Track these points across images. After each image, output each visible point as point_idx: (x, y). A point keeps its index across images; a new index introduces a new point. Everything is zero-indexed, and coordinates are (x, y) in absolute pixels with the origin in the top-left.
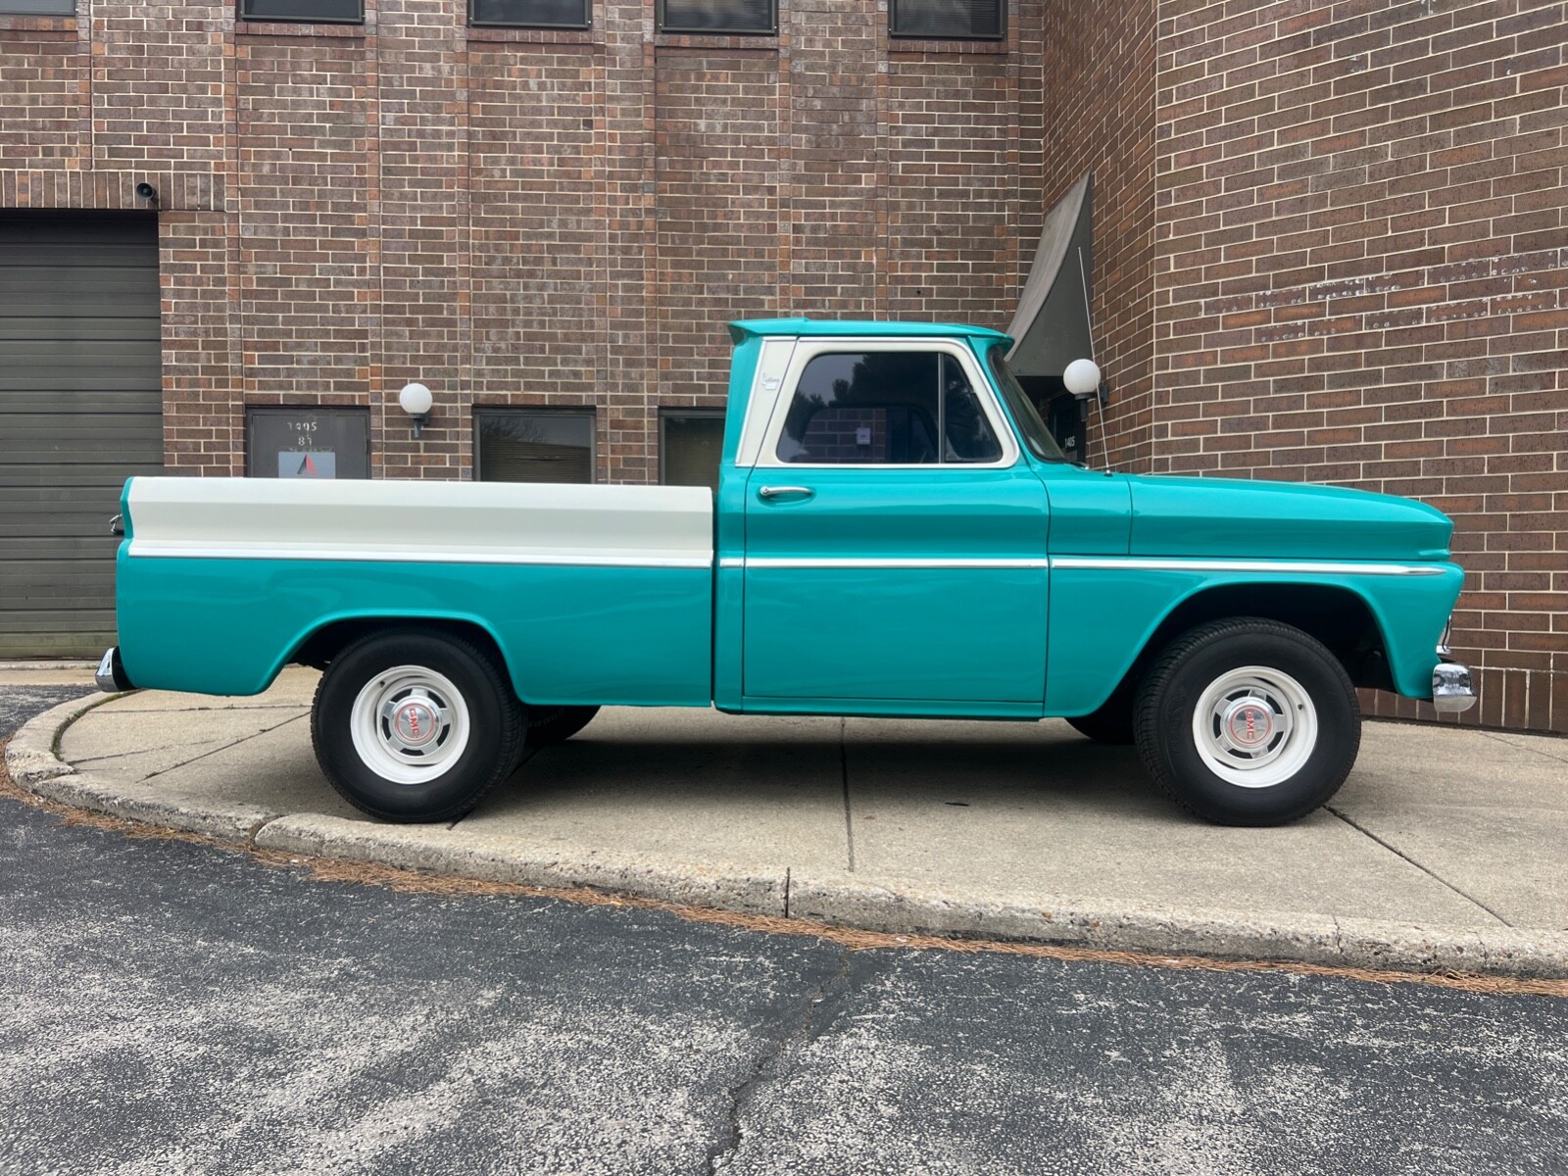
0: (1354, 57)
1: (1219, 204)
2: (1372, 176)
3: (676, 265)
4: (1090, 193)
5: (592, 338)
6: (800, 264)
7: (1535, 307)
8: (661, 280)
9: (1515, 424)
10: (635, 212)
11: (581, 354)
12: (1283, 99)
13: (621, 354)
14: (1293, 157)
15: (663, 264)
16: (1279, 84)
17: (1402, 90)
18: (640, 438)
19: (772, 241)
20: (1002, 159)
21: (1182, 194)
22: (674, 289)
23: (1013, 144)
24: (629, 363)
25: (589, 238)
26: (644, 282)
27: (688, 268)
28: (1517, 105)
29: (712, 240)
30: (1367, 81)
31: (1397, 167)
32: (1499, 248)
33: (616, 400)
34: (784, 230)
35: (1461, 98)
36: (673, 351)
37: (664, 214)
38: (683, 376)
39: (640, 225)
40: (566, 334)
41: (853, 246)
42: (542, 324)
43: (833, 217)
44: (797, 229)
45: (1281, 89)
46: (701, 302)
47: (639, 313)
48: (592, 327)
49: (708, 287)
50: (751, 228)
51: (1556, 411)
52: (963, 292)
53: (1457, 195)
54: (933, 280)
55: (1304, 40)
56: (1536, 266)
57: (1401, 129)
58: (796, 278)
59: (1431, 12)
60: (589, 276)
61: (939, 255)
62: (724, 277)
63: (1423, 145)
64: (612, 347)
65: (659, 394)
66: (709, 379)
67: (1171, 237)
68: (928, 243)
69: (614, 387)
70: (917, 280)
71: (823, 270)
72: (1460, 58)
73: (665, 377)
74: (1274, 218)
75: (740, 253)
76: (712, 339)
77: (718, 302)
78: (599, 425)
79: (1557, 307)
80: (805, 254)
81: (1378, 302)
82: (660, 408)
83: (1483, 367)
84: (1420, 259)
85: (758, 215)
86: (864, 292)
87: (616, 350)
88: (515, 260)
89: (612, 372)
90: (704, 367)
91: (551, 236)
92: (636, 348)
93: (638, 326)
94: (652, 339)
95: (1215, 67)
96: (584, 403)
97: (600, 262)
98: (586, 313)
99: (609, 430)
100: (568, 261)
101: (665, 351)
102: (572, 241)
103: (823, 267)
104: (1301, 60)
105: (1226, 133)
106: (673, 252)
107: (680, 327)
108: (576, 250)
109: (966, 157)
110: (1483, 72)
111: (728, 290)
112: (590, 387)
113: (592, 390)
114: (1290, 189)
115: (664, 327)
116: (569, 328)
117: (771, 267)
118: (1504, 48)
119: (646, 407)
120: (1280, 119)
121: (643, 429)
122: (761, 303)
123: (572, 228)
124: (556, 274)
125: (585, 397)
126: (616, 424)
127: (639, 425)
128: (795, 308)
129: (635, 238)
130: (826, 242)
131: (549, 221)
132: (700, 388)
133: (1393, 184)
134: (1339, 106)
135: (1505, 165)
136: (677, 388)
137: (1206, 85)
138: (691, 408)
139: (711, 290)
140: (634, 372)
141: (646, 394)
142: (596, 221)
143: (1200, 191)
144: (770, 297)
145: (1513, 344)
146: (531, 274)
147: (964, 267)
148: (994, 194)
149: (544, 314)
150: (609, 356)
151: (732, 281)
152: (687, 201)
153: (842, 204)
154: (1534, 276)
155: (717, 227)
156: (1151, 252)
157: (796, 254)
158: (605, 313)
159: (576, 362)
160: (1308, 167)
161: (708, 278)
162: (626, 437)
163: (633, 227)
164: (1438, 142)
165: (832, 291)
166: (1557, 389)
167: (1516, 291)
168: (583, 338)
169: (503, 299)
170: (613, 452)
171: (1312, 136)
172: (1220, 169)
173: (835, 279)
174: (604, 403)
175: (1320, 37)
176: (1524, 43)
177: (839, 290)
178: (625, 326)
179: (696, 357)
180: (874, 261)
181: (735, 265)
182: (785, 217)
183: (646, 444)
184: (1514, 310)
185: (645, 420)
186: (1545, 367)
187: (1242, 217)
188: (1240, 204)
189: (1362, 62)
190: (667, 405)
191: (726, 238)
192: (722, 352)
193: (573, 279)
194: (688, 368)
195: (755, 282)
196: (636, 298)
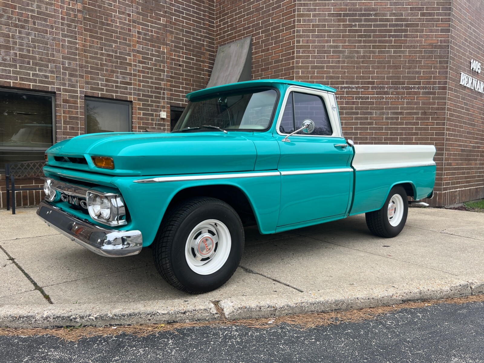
0: (353, 24)
1: (315, 57)
2: (357, 58)
3: (91, 36)
4: (251, 45)
5: (54, 61)
6: (140, 46)
7: (395, 100)
8: (85, 42)
9: (390, 129)
10: (73, 10)
11: (48, 68)
12: (334, 31)
13: (67, 71)
14: (337, 48)
15: (86, 35)
16: (333, 26)
17: (365, 36)
18: (76, 108)
19: (130, 35)
20: (204, 24)
21: (304, 52)
22: (90, 46)
23: (207, 20)
24: (71, 75)
25: (52, 16)
26: (77, 41)
27: (96, 39)
28: (393, 47)
29: (106, 30)
30: (356, 31)
31: (364, 57)
32: (387, 83)
33: (65, 90)
34: (134, 32)
35: (380, 42)
36: (91, 73)
37: (86, 14)
38: (95, 84)
39: (76, 16)
40: (41, 58)
41: (158, 44)
42: (29, 51)
43: (152, 31)
44: (139, 33)
45: (333, 27)
46: (102, 54)
47: (75, 54)
48: (54, 57)
49: (105, 48)
50: (122, 28)
51: (399, 126)
52: (193, 68)
53: (378, 67)
54: (183, 62)
55: (340, 15)
56: (395, 89)
57: (365, 47)
58: (138, 52)
59: (373, 16)
60: (51, 33)
61: (186, 53)
62: (111, 46)
63: (371, 52)
64: (63, 67)
65: (84, 90)
66: (105, 86)
67: (300, 64)
68: (182, 48)
69: (64, 85)
70: (179, 61)
71: (148, 51)
72: (380, 31)
73: (87, 83)
74: (331, 65)
75: (118, 37)
76: (107, 70)
77: (109, 55)
78: (57, 101)
79: (400, 100)
80: (142, 43)
81: (358, 93)
82: (85, 96)
83: (383, 113)
84: (369, 83)
85: (124, 24)
86: (163, 62)
87: (65, 69)
88: (14, 19)
89: (63, 78)
90: (104, 81)
91: (33, 11)
92: (74, 69)
93: (75, 60)
94: (81, 66)
95: (314, 16)
96: (50, 90)
97: (57, 28)
98: (50, 50)
99: (62, 103)
100: (41, 25)
101: (87, 72)
102: (43, 16)
103: (148, 49)
104: (339, 21)
105: (317, 36)
106: (90, 31)
107: (93, 63)
108: (45, 20)
109: (194, 21)
110: (385, 36)
111: (113, 51)
112: (53, 83)
113: (54, 85)
114: (335, 57)
115: (87, 62)
116: (42, 55)
117: (129, 45)
118: (390, 31)
119: (79, 95)
120: (333, 36)
121: (78, 104)
122: (126, 59)
123: (43, 10)
124: (36, 30)
125: (51, 88)
126: (65, 101)
127: (76, 102)
128: (138, 63)
129: (73, 21)
130: (149, 40)
131: (32, 4)
132: (102, 90)
133: (363, 61)
134: (349, 36)
135: (389, 62)
136: (92, 89)
137: (311, 21)
138: (98, 98)
139: (106, 50)
140: (73, 79)
141: (79, 89)
142: (55, 9)
143: (309, 52)
144: (129, 57)
145: (390, 108)
146: (23, 27)
147: (193, 59)
148: (201, 36)
149: (29, 47)
150: (62, 70)
151: (115, 48)
152: (96, 11)
153: (154, 27)
154: (395, 92)
155: (108, 25)
156: (293, 68)
157: (138, 42)
158: (59, 51)
159: (46, 71)
160: (341, 52)
161: (105, 45)
162: (70, 107)
163: (72, 16)
164: (374, 52)
165: (151, 60)
166: (399, 121)
167: (391, 95)
168: (49, 61)
169: (8, 36)
170: (64, 113)
171: (342, 43)
172: (315, 47)
173: (153, 55)
174: (60, 91)
175: (345, 15)
176: (395, 31)
177: (154, 60)
178: (69, 59)
179: (100, 77)
180: (165, 51)
181: (116, 42)
182: (134, 27)
183: (79, 110)
184: (390, 100)
185: (79, 101)
186: (397, 115)
187: (322, 62)
188: (321, 58)
189: (355, 26)
190: (88, 95)
191: (112, 30)
192: (111, 76)
193: (44, 33)
194: (97, 81)
195: (124, 50)
196: (74, 48)
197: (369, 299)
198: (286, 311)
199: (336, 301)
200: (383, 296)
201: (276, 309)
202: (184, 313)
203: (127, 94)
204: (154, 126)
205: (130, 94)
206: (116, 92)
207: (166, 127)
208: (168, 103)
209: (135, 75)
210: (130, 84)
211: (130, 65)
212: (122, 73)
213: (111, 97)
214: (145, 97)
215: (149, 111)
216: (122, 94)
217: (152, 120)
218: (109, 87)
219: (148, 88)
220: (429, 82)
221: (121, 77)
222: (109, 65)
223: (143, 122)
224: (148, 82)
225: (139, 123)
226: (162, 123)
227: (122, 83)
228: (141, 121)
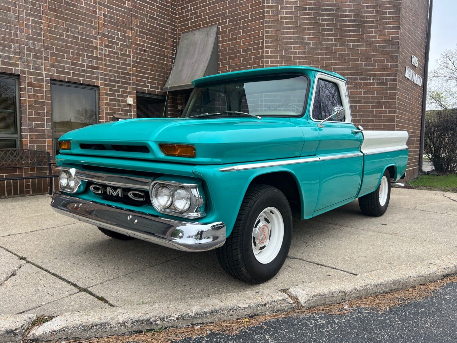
0: (317, 17)
1: (283, 48)
2: (321, 50)
3: (56, 17)
4: (218, 33)
5: (18, 42)
6: (106, 30)
7: (354, 89)
8: (49, 22)
11: (11, 48)
12: (300, 23)
13: (32, 52)
14: (303, 40)
15: (51, 15)
16: (299, 19)
17: (328, 30)
18: (42, 92)
19: (95, 18)
20: (167, 10)
21: (272, 42)
22: (55, 27)
23: (169, 7)
24: (35, 57)
26: (42, 21)
27: (62, 20)
28: (352, 41)
29: (71, 10)
30: (320, 25)
31: (327, 49)
33: (30, 73)
34: (100, 14)
35: (341, 35)
36: (56, 55)
38: (61, 67)
40: (3, 37)
41: (124, 28)
43: (117, 15)
44: (105, 15)
45: (300, 20)
46: (68, 36)
47: (40, 35)
48: (17, 37)
49: (70, 30)
50: (87, 9)
51: (357, 114)
52: (157, 54)
53: (339, 59)
54: (148, 47)
55: (305, 9)
56: (354, 80)
57: (328, 40)
58: (104, 35)
59: (335, 12)
60: (14, 11)
61: (150, 39)
62: (77, 28)
63: (333, 45)
64: (27, 48)
65: (50, 73)
66: (72, 70)
67: (269, 54)
68: (146, 34)
69: (29, 67)
70: (144, 46)
71: (114, 35)
72: (341, 26)
73: (53, 66)
74: (297, 55)
75: (83, 19)
76: (73, 53)
77: (75, 37)
78: (22, 84)
79: (358, 90)
80: (107, 27)
82: (51, 80)
85: (90, 6)
86: (128, 47)
87: (29, 50)
89: (27, 60)
90: (70, 65)
92: (39, 50)
93: (40, 41)
94: (46, 48)
95: (282, 8)
96: (14, 73)
97: (20, 6)
98: (14, 29)
99: (27, 87)
101: (52, 54)
103: (114, 33)
104: (305, 14)
105: (285, 28)
106: (55, 10)
107: (59, 45)
109: (157, 7)
110: (345, 31)
111: (79, 33)
112: (17, 65)
113: (18, 67)
114: (301, 48)
115: (52, 43)
116: (5, 35)
117: (95, 28)
118: (349, 26)
119: (45, 78)
120: (299, 28)
121: (43, 88)
122: (92, 42)
125: (14, 70)
126: (30, 85)
127: (41, 86)
128: (105, 47)
130: (114, 24)
132: (68, 74)
133: (326, 53)
134: (313, 29)
135: (348, 55)
136: (58, 72)
137: (279, 13)
138: (64, 82)
139: (71, 32)
140: (38, 61)
141: (44, 72)
143: (277, 42)
144: (95, 41)
147: (157, 45)
148: (165, 22)
150: (26, 52)
151: (80, 30)
153: (120, 11)
154: (354, 82)
155: (73, 5)
156: (262, 57)
157: (104, 25)
158: (23, 31)
159: (9, 52)
160: (306, 44)
161: (71, 26)
162: (35, 91)
164: (336, 45)
165: (117, 44)
166: (358, 109)
167: (351, 85)
168: (13, 41)
170: (29, 97)
171: (307, 35)
172: (283, 38)
173: (118, 39)
174: (25, 74)
175: (310, 9)
176: (354, 26)
177: (120, 44)
178: (33, 39)
179: (66, 59)
180: (131, 36)
181: (81, 24)
182: (100, 9)
183: (45, 95)
184: (350, 90)
185: (44, 84)
186: (356, 104)
187: (289, 53)
188: (289, 49)
189: (319, 19)
190: (54, 79)
191: (77, 11)
192: (77, 59)
193: (6, 11)
194: (63, 64)
195: (89, 33)
196: (39, 28)
197: (419, 277)
198: (355, 295)
199: (394, 281)
200: (429, 273)
201: (346, 294)
202: (265, 305)
203: (93, 79)
204: (121, 112)
205: (97, 78)
206: (83, 76)
207: (132, 113)
208: (134, 89)
209: (101, 59)
210: (97, 68)
211: (96, 48)
212: (88, 57)
213: (77, 82)
214: (112, 82)
215: (116, 97)
216: (89, 79)
217: (119, 105)
218: (75, 71)
219: (114, 73)
220: (383, 74)
221: (87, 61)
222: (75, 48)
223: (110, 108)
224: (114, 67)
225: (106, 109)
226: (129, 109)
227: (88, 67)
228: (108, 107)
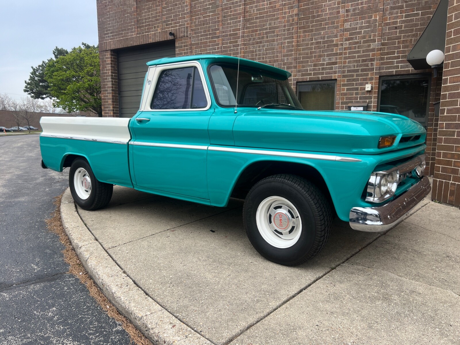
3: (304, 32)
5: (277, 61)
6: (348, 24)
8: (299, 38)
10: (292, 16)
13: (286, 65)
15: (300, 32)
19: (338, 17)
22: (303, 40)
24: (288, 68)
25: (278, 27)
26: (294, 40)
27: (308, 32)
29: (317, 21)
34: (343, 12)
36: (302, 62)
37: (301, 15)
38: (305, 70)
39: (293, 20)
40: (270, 60)
41: (369, 13)
42: (263, 58)
43: (362, 4)
44: (347, 11)
46: (312, 44)
47: (292, 51)
48: (277, 57)
50: (330, 14)
52: (416, 25)
54: (403, 22)
58: (346, 30)
60: (277, 40)
61: (406, 11)
62: (320, 34)
64: (283, 63)
65: (297, 77)
66: (313, 71)
68: (401, 7)
70: (396, 23)
71: (357, 25)
73: (299, 71)
75: (326, 24)
76: (315, 56)
77: (317, 43)
80: (350, 20)
82: (297, 82)
85: (333, 9)
86: (372, 31)
88: (256, 39)
90: (312, 67)
91: (266, 29)
92: (290, 62)
93: (291, 55)
94: (295, 59)
97: (280, 35)
98: (276, 53)
100: (272, 36)
101: (299, 63)
102: (273, 30)
106: (303, 27)
107: (304, 54)
108: (274, 32)
111: (321, 38)
115: (300, 54)
117: (337, 27)
119: (293, 82)
122: (333, 41)
123: (273, 25)
124: (268, 41)
128: (345, 41)
129: (292, 25)
130: (358, 14)
131: (266, 24)
132: (310, 74)
136: (303, 75)
138: (307, 81)
139: (315, 39)
140: (290, 70)
141: (293, 78)
142: (280, 21)
144: (336, 39)
146: (261, 42)
147: (417, 14)
149: (264, 55)
150: (282, 66)
151: (323, 34)
152: (309, 8)
155: (318, 16)
157: (346, 21)
158: (281, 52)
161: (315, 35)
163: (291, 21)
165: (360, 33)
168: (275, 61)
169: (253, 52)
173: (362, 28)
177: (363, 32)
178: (287, 55)
179: (309, 63)
180: (378, 18)
181: (324, 29)
182: (344, 7)
190: (299, 81)
191: (321, 19)
192: (318, 61)
193: (273, 42)
194: (307, 68)
195: (331, 34)
196: (291, 46)
203: (332, 74)
204: (358, 100)
205: (335, 73)
206: (322, 73)
207: (373, 100)
208: (376, 74)
209: (341, 54)
210: (335, 63)
211: (337, 45)
212: (328, 55)
213: (317, 79)
214: (350, 73)
215: (354, 86)
216: (327, 74)
217: (357, 94)
218: (316, 71)
219: (354, 63)
221: (327, 59)
222: (317, 52)
223: (346, 98)
224: (354, 57)
225: (343, 99)
226: (368, 95)
227: (328, 64)
228: (345, 97)
